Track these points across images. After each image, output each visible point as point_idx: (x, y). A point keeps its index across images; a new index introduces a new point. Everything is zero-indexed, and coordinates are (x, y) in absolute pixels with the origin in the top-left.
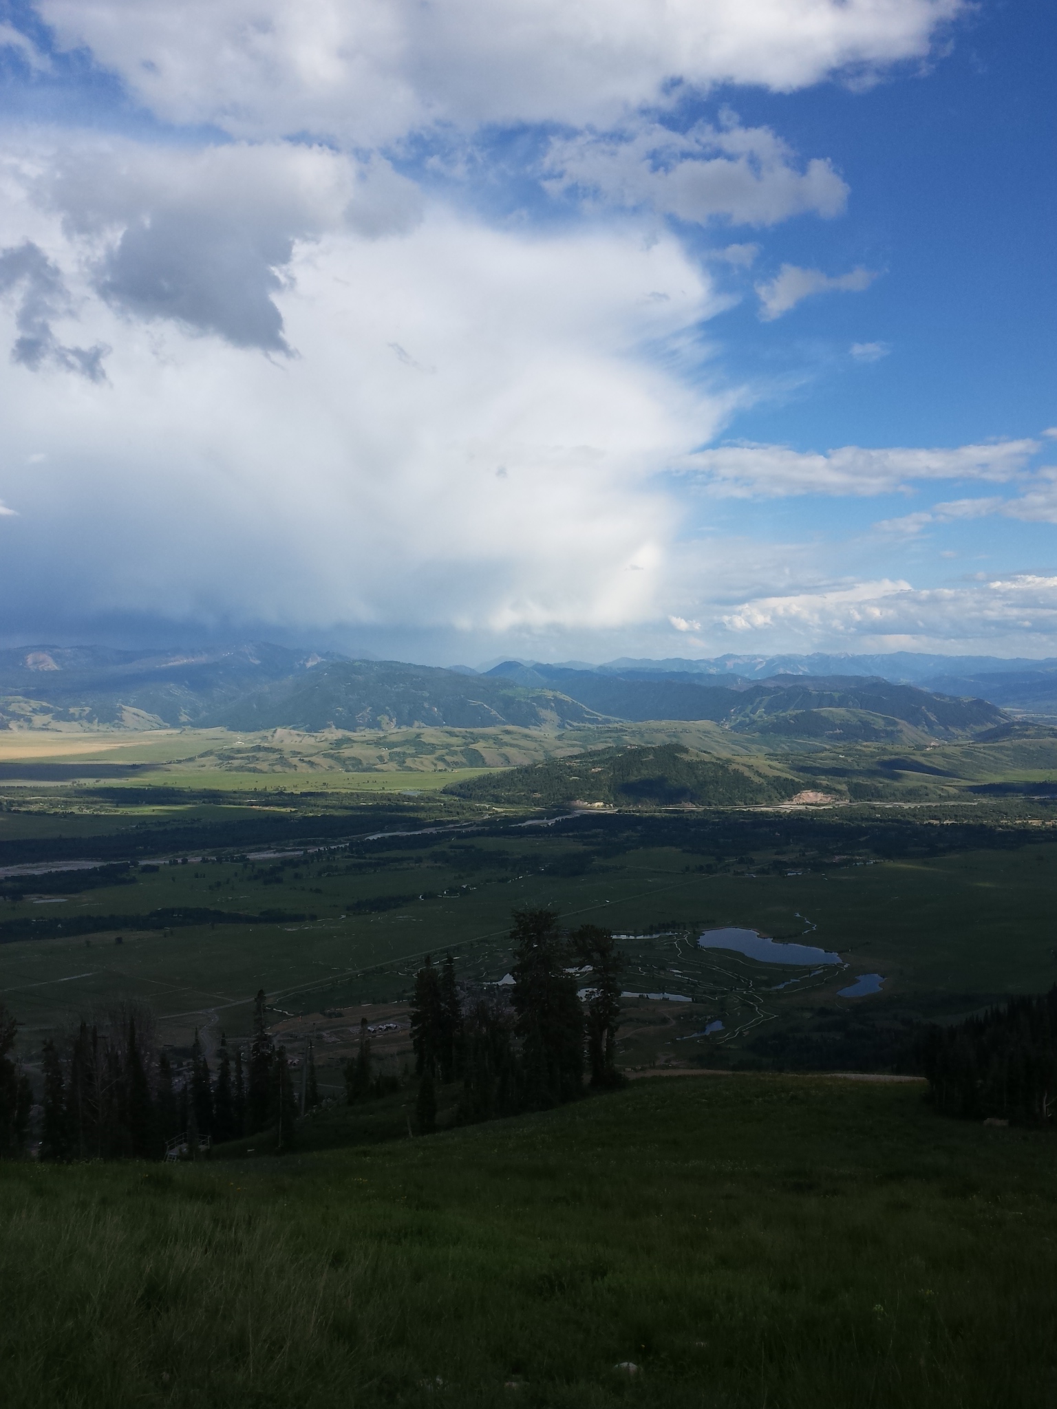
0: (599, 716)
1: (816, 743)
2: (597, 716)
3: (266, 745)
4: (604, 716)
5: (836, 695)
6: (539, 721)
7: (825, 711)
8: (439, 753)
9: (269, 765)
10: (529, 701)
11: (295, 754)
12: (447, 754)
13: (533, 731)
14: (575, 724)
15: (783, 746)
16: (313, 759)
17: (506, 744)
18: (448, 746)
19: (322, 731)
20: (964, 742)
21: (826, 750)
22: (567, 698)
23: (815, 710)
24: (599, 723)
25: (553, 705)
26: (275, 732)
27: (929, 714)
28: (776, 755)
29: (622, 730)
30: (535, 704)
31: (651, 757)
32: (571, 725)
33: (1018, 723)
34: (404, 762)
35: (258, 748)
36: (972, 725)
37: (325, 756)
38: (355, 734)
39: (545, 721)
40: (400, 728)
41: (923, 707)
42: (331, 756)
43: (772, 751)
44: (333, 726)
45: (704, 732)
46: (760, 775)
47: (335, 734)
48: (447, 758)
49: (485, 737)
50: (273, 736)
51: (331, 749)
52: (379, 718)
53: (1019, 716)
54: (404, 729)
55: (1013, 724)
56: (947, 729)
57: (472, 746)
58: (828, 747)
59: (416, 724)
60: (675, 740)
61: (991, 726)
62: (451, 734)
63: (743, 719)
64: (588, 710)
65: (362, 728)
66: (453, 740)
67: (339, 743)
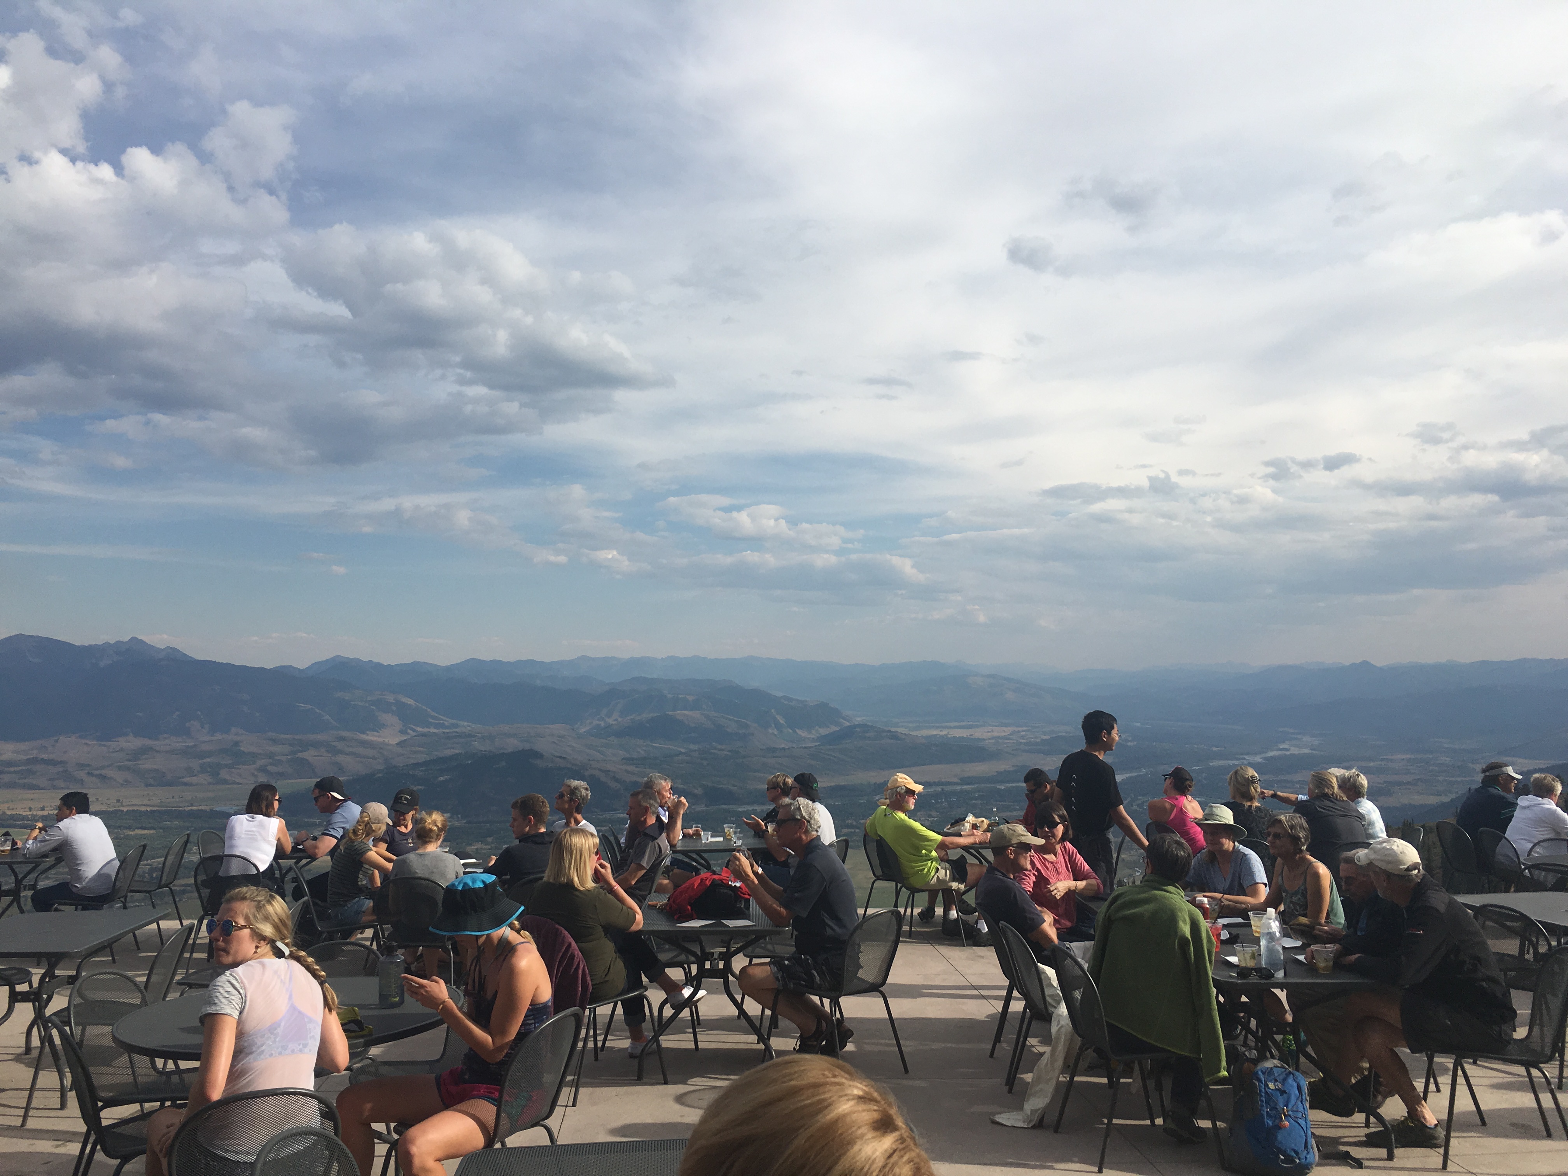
0: (445, 721)
1: (671, 747)
2: (443, 720)
3: (45, 756)
4: (451, 721)
5: (690, 698)
6: (378, 726)
7: (680, 714)
8: (260, 763)
9: (50, 780)
10: (367, 705)
11: (81, 766)
12: (271, 764)
13: (371, 737)
14: (419, 729)
15: (639, 750)
16: (104, 772)
17: (341, 752)
18: (271, 755)
19: (117, 739)
20: (810, 745)
21: (681, 753)
22: (410, 702)
23: (670, 713)
24: (447, 728)
25: (394, 708)
26: (57, 741)
27: (778, 717)
28: (633, 759)
29: (470, 736)
30: (374, 707)
31: (504, 763)
32: (414, 731)
33: (859, 726)
34: (219, 774)
35: (35, 761)
36: (817, 727)
37: (120, 768)
38: (157, 742)
39: (383, 726)
40: (212, 735)
41: (773, 711)
42: (128, 769)
43: (628, 756)
44: (131, 734)
45: (559, 737)
46: (617, 780)
47: (132, 743)
48: (269, 768)
49: (316, 745)
50: (53, 746)
51: (129, 760)
52: (187, 725)
53: (859, 719)
54: (218, 736)
55: (855, 726)
56: (795, 732)
57: (300, 755)
58: (683, 750)
59: (233, 730)
60: (527, 746)
61: (834, 728)
62: (274, 741)
63: (598, 722)
64: (433, 714)
65: (166, 735)
66: (277, 749)
67: (136, 755)
